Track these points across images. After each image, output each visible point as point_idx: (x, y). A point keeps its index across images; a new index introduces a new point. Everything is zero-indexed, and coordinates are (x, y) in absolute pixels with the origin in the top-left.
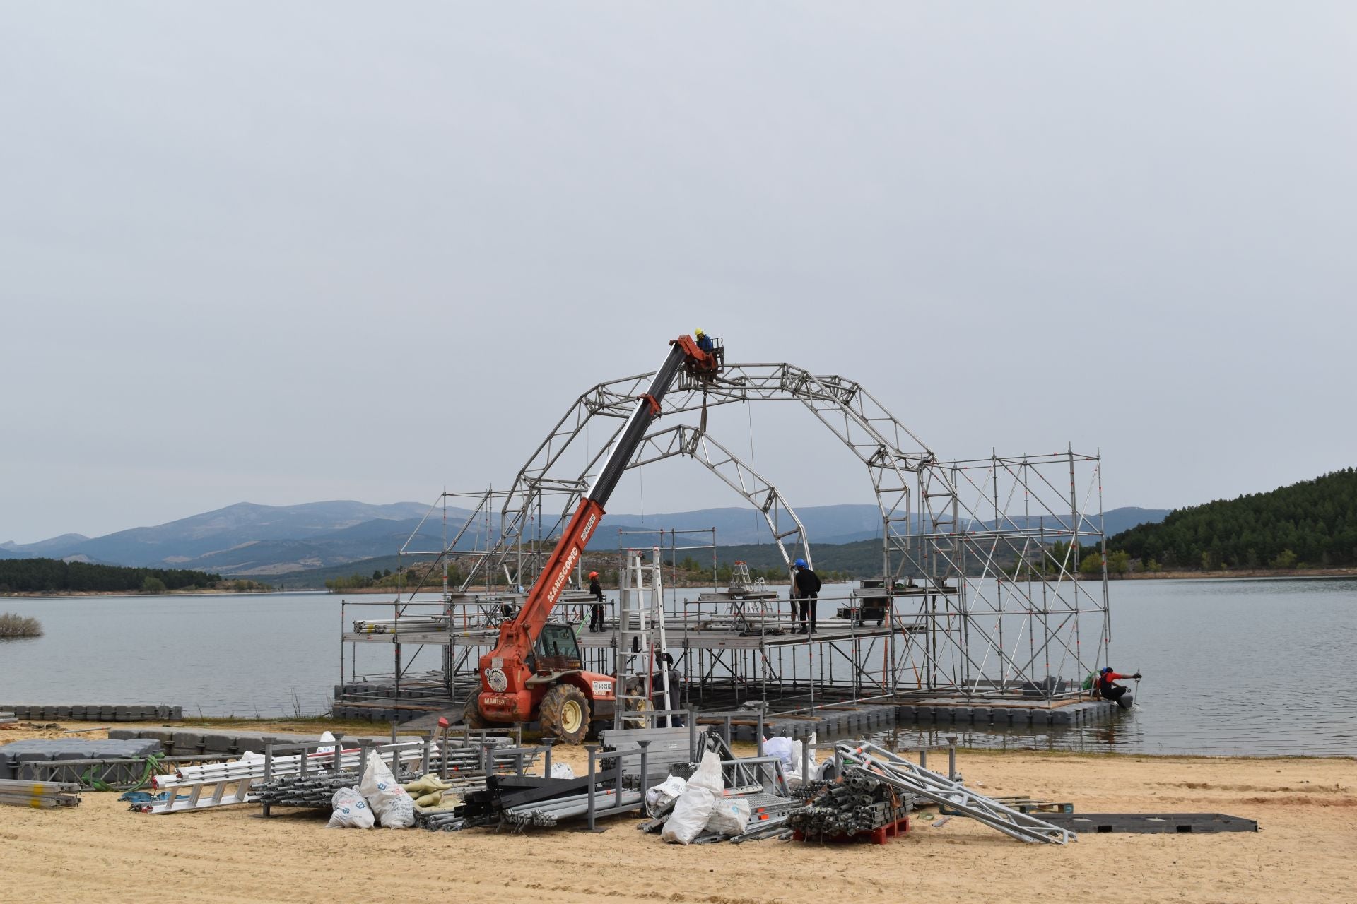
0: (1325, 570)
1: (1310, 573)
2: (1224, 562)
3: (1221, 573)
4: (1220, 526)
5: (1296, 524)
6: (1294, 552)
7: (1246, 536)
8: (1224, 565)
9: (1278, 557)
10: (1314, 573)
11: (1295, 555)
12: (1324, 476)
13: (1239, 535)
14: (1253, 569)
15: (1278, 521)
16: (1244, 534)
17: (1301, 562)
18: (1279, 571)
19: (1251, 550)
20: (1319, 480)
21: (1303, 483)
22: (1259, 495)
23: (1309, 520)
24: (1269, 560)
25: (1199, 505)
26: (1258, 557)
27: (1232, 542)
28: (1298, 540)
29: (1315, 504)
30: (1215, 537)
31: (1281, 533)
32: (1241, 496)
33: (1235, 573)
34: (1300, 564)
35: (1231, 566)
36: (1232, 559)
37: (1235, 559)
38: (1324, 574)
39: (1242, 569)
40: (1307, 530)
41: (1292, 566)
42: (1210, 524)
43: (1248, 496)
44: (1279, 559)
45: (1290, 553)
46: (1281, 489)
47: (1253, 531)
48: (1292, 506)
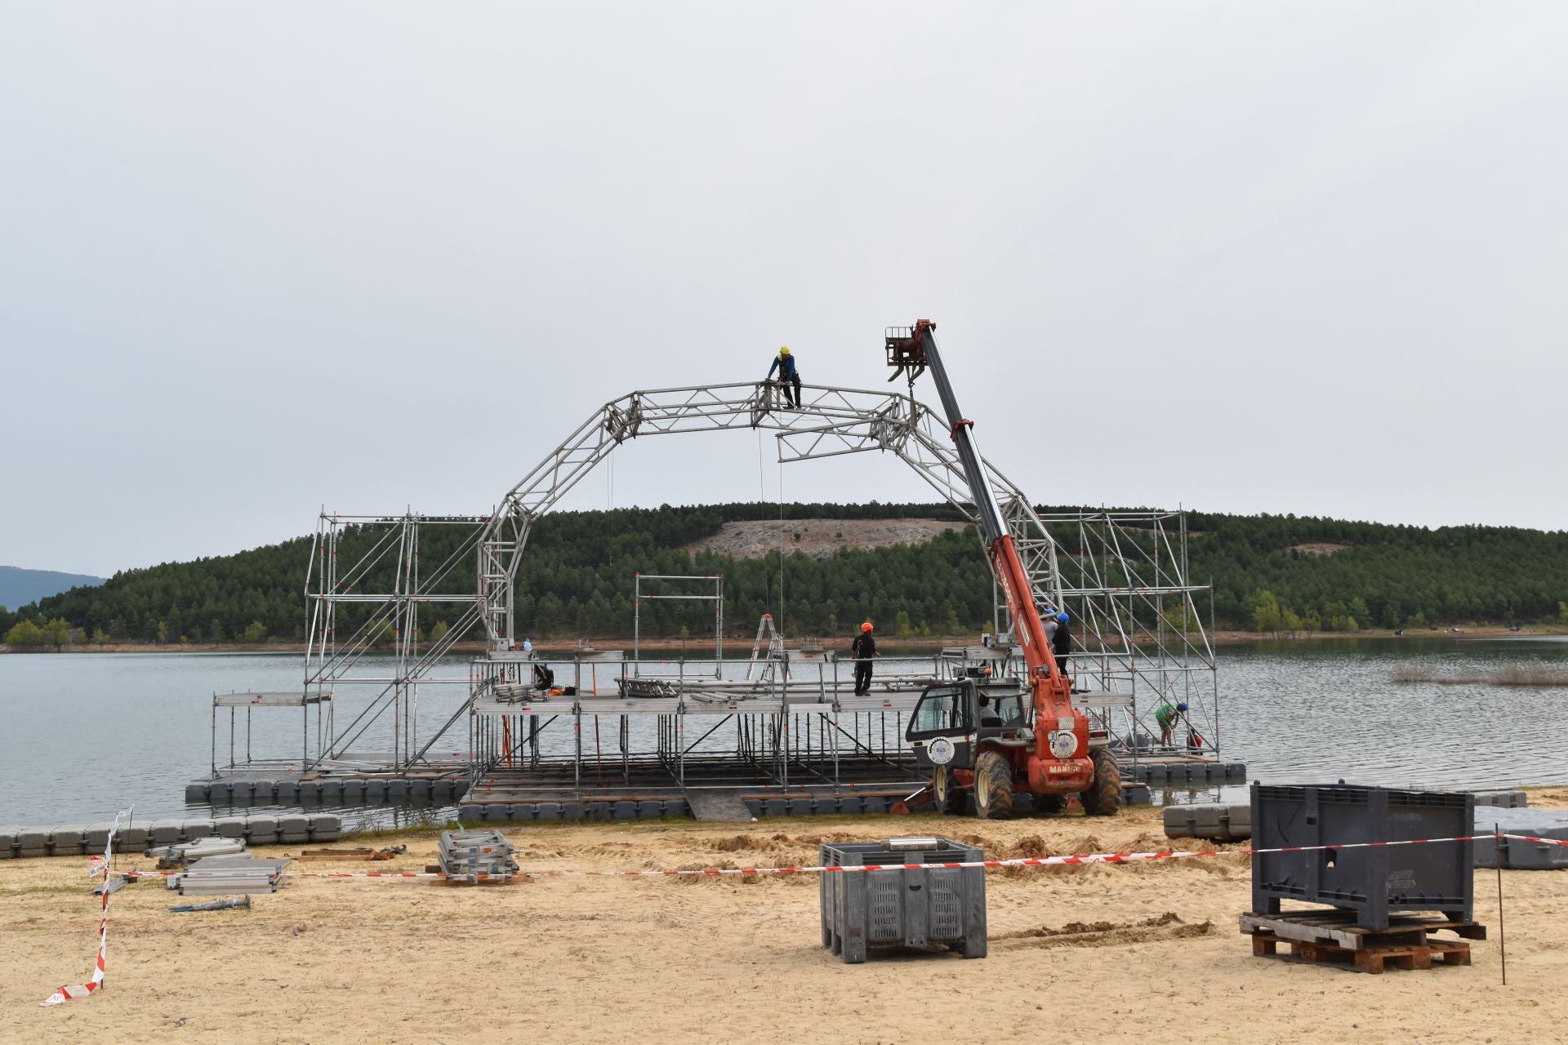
0: (297, 645)
1: (280, 648)
2: (184, 634)
3: (179, 647)
4: (179, 592)
5: (265, 593)
6: (264, 625)
7: (209, 605)
8: (183, 638)
9: (247, 629)
10: (285, 647)
11: (265, 628)
12: (291, 541)
13: (201, 603)
14: (217, 642)
15: (245, 589)
16: (207, 603)
17: (272, 635)
18: (246, 645)
19: (216, 621)
20: (286, 545)
21: (268, 548)
22: (218, 558)
23: (280, 590)
24: (236, 633)
25: (148, 568)
26: (223, 630)
27: (193, 611)
28: (268, 611)
29: (285, 572)
30: (174, 605)
31: (249, 602)
32: (198, 559)
33: (196, 647)
34: (270, 638)
35: (192, 639)
36: (193, 630)
37: (197, 631)
38: (296, 649)
39: (204, 642)
40: (278, 600)
41: (262, 640)
42: (166, 590)
43: (206, 559)
44: (248, 632)
45: (260, 625)
46: (243, 552)
47: (217, 600)
48: (259, 573)
